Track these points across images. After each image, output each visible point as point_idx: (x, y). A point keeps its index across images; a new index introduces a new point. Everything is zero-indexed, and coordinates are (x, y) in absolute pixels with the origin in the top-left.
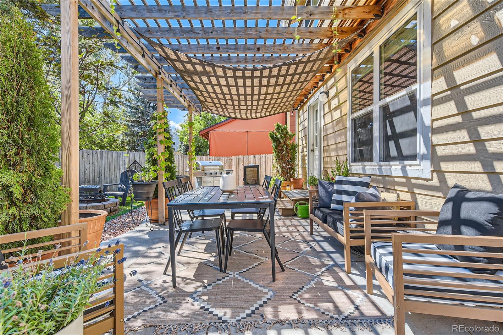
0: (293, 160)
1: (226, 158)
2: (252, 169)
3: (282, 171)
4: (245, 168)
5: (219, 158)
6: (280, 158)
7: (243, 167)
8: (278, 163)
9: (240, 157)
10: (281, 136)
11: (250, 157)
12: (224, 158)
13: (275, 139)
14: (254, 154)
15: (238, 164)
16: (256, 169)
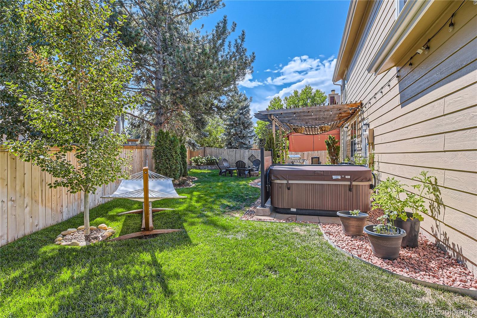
0: (337, 154)
1: (301, 153)
2: (316, 159)
3: (331, 160)
4: (312, 158)
5: (297, 153)
6: (330, 153)
7: (311, 158)
8: (330, 155)
9: (309, 152)
10: (331, 142)
11: (315, 152)
12: (300, 153)
13: (328, 144)
14: (318, 150)
15: (308, 156)
16: (318, 159)
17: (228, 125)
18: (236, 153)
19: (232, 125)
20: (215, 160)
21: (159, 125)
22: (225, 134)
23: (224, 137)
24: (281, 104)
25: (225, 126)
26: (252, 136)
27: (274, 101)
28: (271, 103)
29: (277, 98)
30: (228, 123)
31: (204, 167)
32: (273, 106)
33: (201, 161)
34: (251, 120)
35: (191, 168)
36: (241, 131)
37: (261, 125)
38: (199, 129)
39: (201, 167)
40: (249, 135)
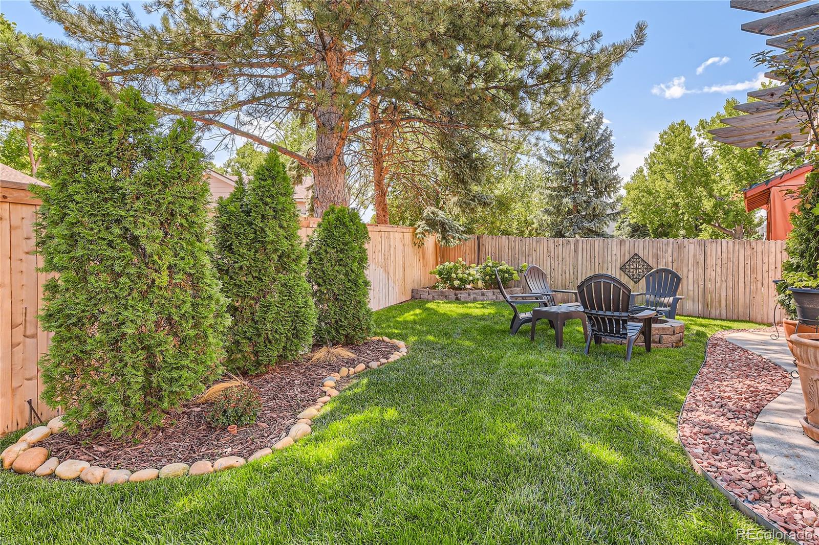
17: (554, 189)
18: (576, 251)
19: (566, 189)
20: (508, 271)
21: (324, 163)
22: (547, 212)
23: (546, 217)
24: (691, 136)
25: (548, 192)
26: (618, 213)
27: (669, 132)
28: (661, 137)
29: (679, 124)
30: (555, 185)
31: (472, 297)
32: (667, 144)
33: (460, 275)
34: (615, 173)
35: (430, 297)
36: (588, 203)
37: (636, 192)
38: (463, 181)
39: (463, 295)
40: (609, 211)
